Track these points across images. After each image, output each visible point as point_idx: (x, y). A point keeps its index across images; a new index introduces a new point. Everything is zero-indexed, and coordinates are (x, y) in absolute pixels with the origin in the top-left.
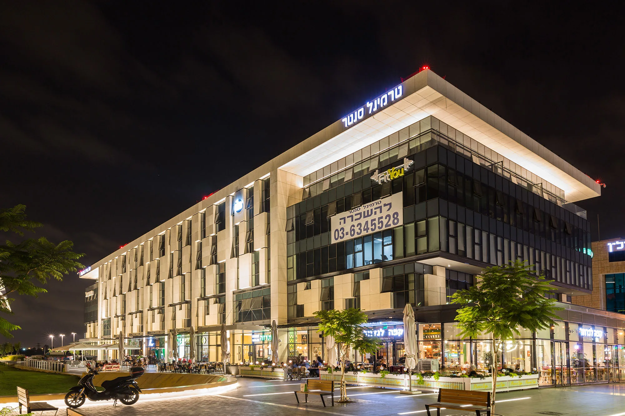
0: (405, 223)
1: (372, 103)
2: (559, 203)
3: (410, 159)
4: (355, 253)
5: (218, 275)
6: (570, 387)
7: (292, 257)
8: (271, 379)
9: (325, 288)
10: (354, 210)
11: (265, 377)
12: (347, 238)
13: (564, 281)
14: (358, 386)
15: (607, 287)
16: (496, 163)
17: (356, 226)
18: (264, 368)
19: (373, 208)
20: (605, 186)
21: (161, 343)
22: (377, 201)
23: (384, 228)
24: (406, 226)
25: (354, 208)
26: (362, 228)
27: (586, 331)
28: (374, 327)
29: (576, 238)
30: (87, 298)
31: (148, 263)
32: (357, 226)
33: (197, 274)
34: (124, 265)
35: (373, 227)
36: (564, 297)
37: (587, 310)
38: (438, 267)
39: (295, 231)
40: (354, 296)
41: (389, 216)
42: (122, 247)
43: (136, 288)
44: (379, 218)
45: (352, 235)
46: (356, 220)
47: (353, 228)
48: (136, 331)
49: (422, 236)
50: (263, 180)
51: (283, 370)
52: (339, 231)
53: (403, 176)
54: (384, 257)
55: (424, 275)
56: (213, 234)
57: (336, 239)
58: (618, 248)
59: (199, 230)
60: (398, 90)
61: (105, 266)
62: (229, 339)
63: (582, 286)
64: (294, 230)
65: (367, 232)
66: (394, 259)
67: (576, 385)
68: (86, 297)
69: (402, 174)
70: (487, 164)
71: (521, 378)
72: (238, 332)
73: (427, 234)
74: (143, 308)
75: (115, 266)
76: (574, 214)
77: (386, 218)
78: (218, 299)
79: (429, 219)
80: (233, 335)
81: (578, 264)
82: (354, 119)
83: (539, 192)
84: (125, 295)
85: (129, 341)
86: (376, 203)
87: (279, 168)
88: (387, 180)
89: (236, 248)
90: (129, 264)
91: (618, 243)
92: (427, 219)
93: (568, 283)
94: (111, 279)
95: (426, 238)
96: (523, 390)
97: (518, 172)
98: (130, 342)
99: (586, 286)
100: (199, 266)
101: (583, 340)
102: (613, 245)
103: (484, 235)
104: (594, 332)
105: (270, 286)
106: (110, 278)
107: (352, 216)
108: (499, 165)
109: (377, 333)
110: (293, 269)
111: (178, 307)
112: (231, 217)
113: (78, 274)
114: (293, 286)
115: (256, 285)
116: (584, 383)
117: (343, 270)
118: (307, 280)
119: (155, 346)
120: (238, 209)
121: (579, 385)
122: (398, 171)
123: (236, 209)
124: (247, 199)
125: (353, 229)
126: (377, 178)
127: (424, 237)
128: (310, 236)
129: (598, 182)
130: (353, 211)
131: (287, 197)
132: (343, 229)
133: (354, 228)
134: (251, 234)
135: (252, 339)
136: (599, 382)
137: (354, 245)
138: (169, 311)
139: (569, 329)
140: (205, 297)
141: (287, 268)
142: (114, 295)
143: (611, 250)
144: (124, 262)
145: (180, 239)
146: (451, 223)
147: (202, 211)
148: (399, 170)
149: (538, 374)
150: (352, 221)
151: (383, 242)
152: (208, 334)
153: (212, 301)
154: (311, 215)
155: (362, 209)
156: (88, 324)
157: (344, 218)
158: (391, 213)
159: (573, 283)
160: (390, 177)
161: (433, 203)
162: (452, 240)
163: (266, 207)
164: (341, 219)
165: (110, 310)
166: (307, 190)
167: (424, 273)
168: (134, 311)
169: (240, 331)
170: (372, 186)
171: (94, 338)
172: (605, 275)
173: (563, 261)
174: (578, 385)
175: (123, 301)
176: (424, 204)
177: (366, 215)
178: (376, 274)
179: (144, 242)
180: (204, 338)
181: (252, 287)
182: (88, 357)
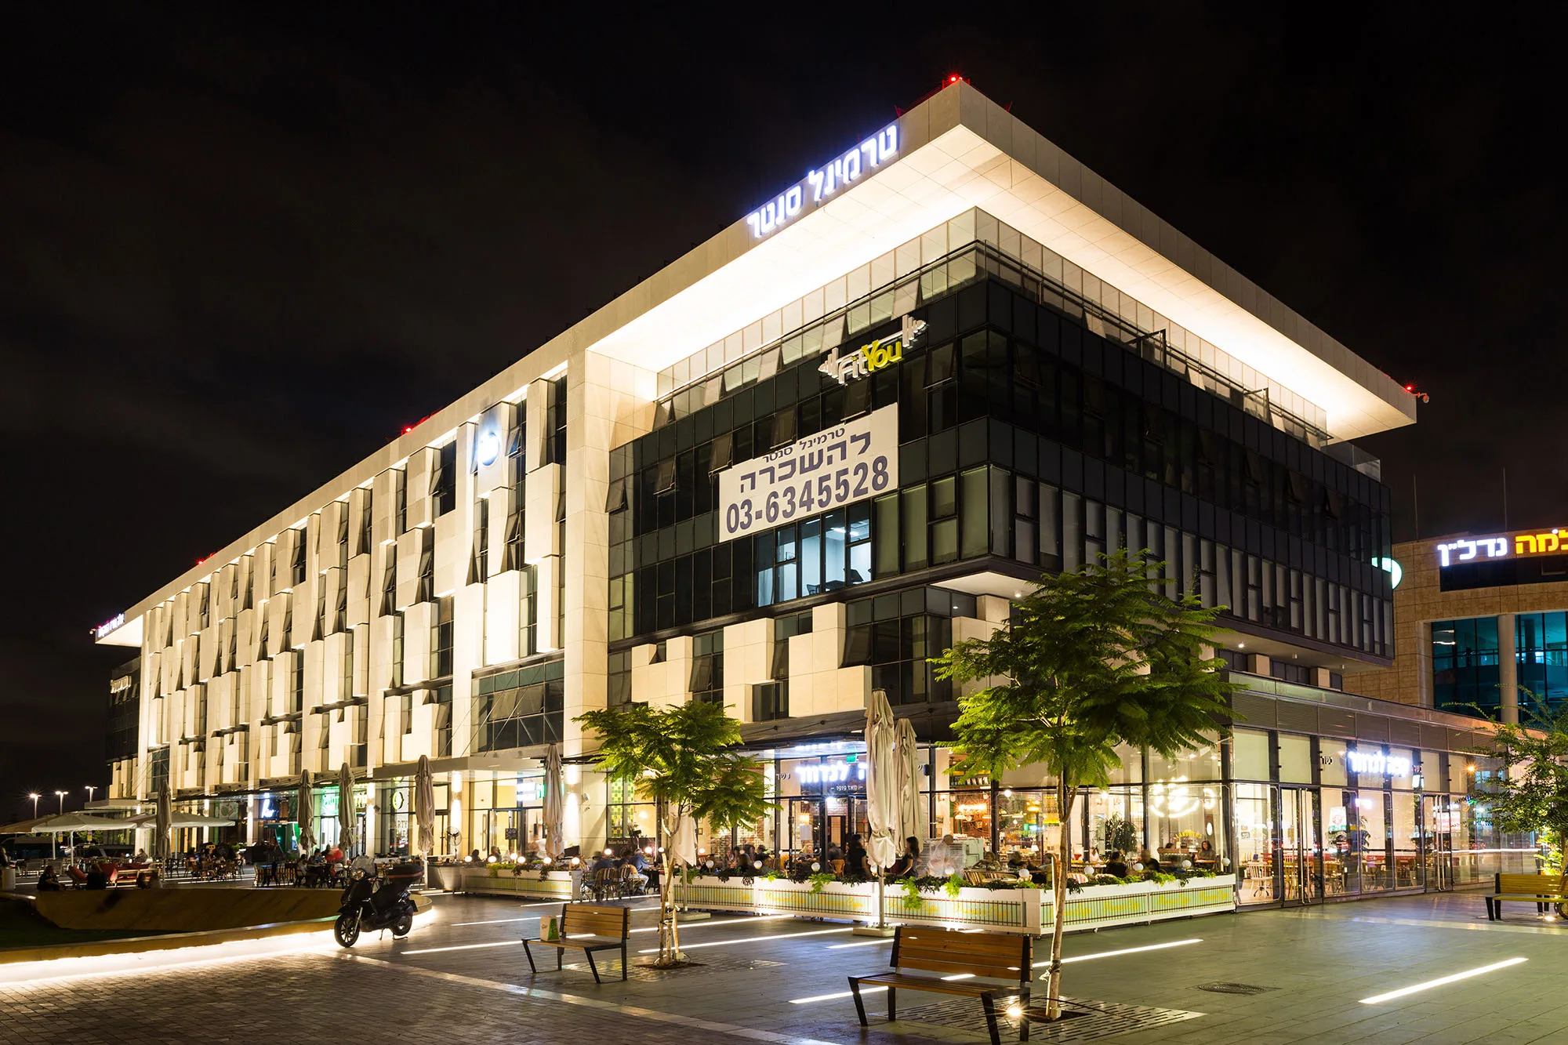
0: (903, 484)
1: (821, 174)
2: (1312, 441)
3: (917, 318)
4: (777, 565)
5: (436, 630)
6: (1320, 907)
7: (622, 579)
8: (541, 900)
9: (703, 656)
10: (777, 454)
11: (525, 894)
12: (760, 525)
13: (1320, 635)
14: (753, 915)
15: (1436, 654)
16: (1148, 336)
17: (781, 494)
18: (522, 871)
19: (824, 446)
20: (1426, 400)
21: (291, 810)
22: (833, 429)
23: (851, 499)
24: (906, 491)
25: (778, 449)
26: (797, 500)
27: (1368, 761)
28: (824, 758)
29: (1352, 529)
30: (115, 695)
31: (264, 601)
32: (785, 495)
33: (383, 628)
34: (205, 609)
35: (824, 497)
36: (1324, 677)
37: (1370, 704)
38: (989, 600)
39: (630, 512)
40: (775, 676)
41: (863, 466)
42: (200, 563)
43: (232, 667)
44: (840, 474)
45: (771, 520)
46: (781, 479)
47: (773, 500)
48: (230, 778)
49: (946, 518)
50: (551, 382)
51: (570, 874)
52: (739, 508)
53: (900, 363)
54: (851, 574)
55: (953, 619)
56: (426, 524)
57: (732, 530)
58: (1463, 557)
59: (390, 515)
60: (887, 138)
61: (159, 611)
62: (460, 796)
63: (1367, 649)
64: (627, 508)
65: (809, 509)
66: (874, 578)
67: (1338, 900)
68: (112, 692)
69: (897, 358)
70: (1126, 338)
71: (1187, 887)
72: (482, 776)
73: (959, 512)
74: (248, 718)
75: (184, 610)
76: (1348, 467)
77: (856, 473)
78: (435, 693)
79: (965, 474)
80: (471, 783)
81: (1357, 592)
82: (776, 215)
83: (1261, 411)
84: (205, 685)
85: (213, 806)
86: (833, 433)
87: (589, 348)
88: (860, 375)
89: (482, 557)
90: (218, 604)
91: (1461, 544)
92: (957, 472)
93: (1332, 639)
94: (171, 645)
95: (954, 522)
96: (1191, 918)
97: (1207, 360)
98: (217, 808)
99: (1377, 647)
100: (388, 609)
101: (1357, 783)
102: (1450, 549)
103: (1112, 515)
104: (1387, 763)
105: (562, 656)
106: (170, 643)
107: (771, 470)
108: (1157, 340)
109: (830, 774)
110: (624, 610)
111: (334, 714)
112: (470, 477)
113: (91, 633)
114: (622, 654)
115: (529, 654)
116: (1361, 894)
117: (749, 611)
118: (658, 638)
119: (276, 817)
120: (487, 459)
121: (1347, 900)
122: (886, 349)
123: (482, 457)
124: (510, 430)
125: (775, 503)
126: (835, 369)
127: (948, 520)
128: (666, 522)
129: (1409, 388)
130: (774, 456)
131: (612, 424)
132: (747, 503)
133: (776, 500)
134: (519, 521)
135: (518, 793)
136: (1401, 891)
137: (777, 545)
138: (312, 725)
139: (1321, 755)
140: (404, 688)
141: (609, 605)
142: (180, 687)
143: (1445, 562)
144: (206, 600)
145: (344, 539)
146: (1022, 485)
147: (400, 464)
148: (889, 348)
149: (1234, 875)
150: (772, 481)
151: (848, 536)
152: (407, 784)
153: (419, 696)
154: (669, 469)
155: (798, 450)
156: (115, 764)
157: (752, 476)
158: (869, 459)
159: (1344, 641)
160: (866, 365)
161: (974, 431)
162: (1023, 529)
163: (556, 450)
164: (743, 478)
165: (169, 726)
166: (667, 406)
167: (951, 615)
168: (227, 727)
169: (488, 775)
170: (822, 391)
171: (128, 799)
172: (1432, 623)
173: (1319, 583)
174: (1344, 899)
175: (201, 701)
176: (951, 433)
177: (807, 465)
178: (828, 618)
179: (255, 548)
180: (397, 795)
181: (520, 658)
182: (108, 848)
